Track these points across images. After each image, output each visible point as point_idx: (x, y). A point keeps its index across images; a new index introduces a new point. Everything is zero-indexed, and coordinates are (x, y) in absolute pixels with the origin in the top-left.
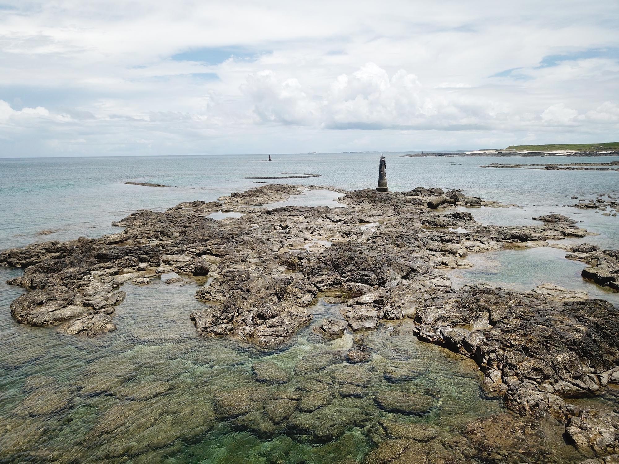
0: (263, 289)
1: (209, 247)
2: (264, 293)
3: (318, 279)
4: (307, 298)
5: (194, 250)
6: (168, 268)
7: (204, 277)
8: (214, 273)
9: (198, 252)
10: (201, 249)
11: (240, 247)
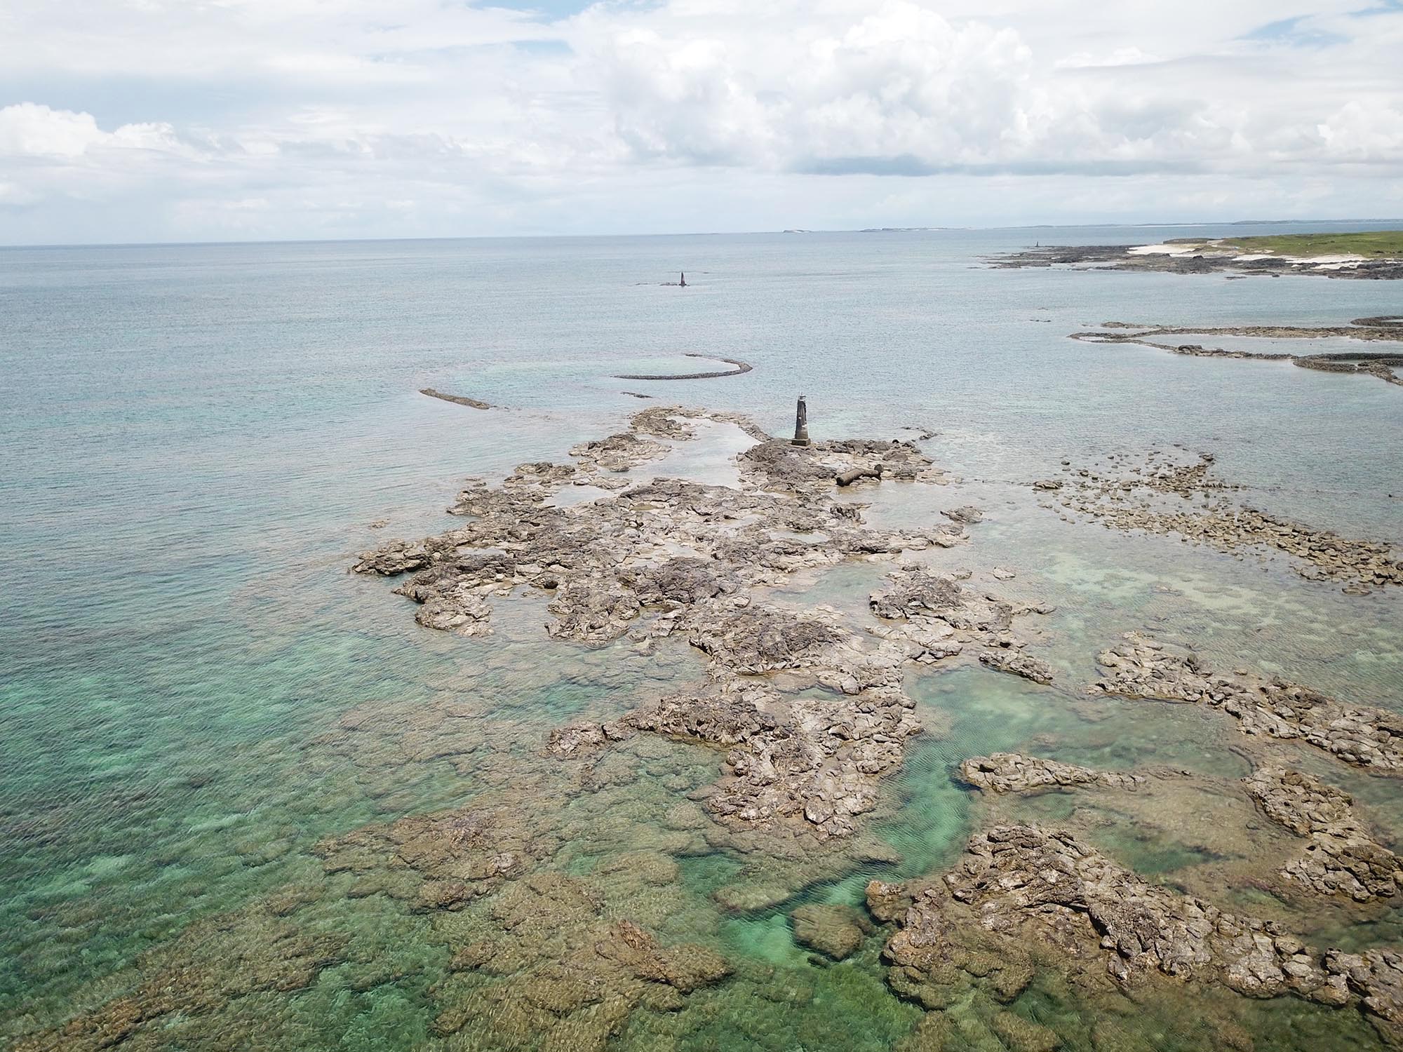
0: (598, 605)
1: (557, 557)
2: (598, 608)
3: (643, 596)
4: (631, 612)
5: (544, 560)
6: (522, 579)
7: (554, 590)
8: (562, 587)
9: (547, 562)
10: (550, 559)
11: (587, 557)
